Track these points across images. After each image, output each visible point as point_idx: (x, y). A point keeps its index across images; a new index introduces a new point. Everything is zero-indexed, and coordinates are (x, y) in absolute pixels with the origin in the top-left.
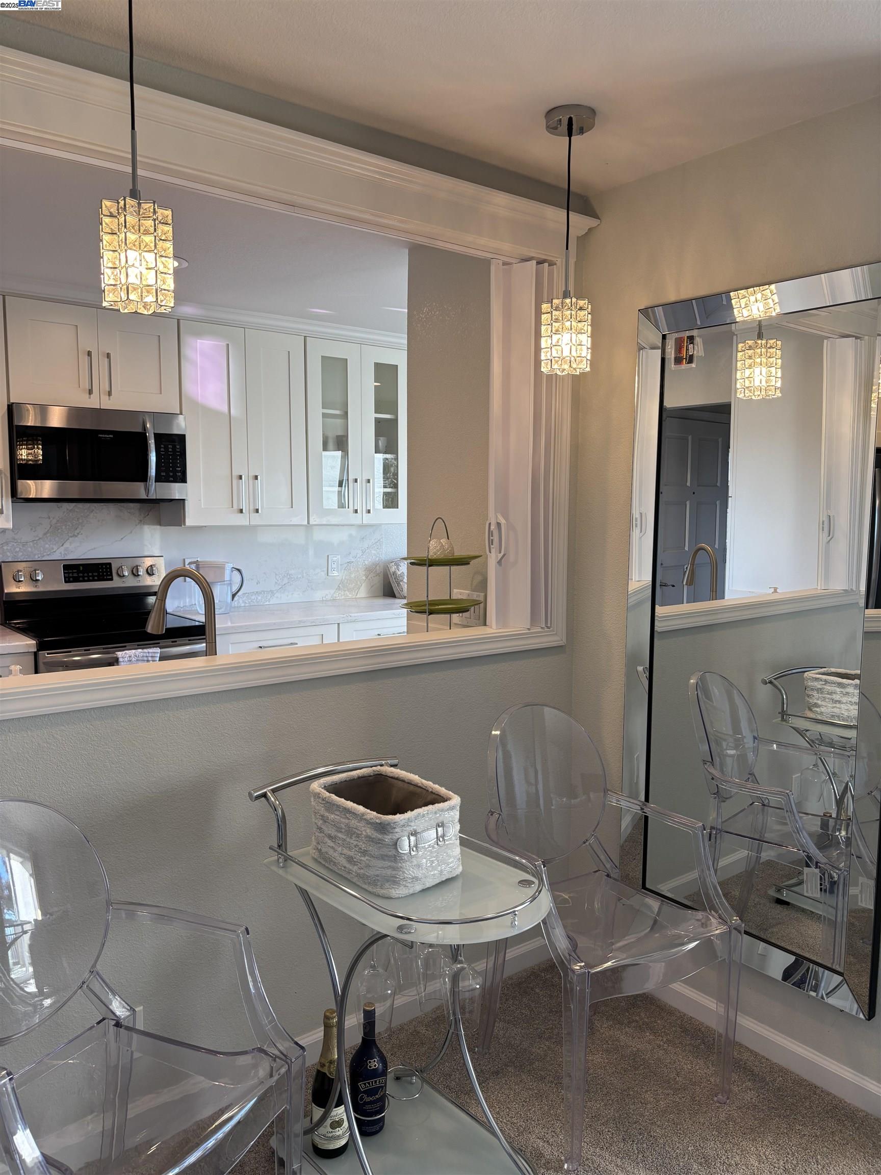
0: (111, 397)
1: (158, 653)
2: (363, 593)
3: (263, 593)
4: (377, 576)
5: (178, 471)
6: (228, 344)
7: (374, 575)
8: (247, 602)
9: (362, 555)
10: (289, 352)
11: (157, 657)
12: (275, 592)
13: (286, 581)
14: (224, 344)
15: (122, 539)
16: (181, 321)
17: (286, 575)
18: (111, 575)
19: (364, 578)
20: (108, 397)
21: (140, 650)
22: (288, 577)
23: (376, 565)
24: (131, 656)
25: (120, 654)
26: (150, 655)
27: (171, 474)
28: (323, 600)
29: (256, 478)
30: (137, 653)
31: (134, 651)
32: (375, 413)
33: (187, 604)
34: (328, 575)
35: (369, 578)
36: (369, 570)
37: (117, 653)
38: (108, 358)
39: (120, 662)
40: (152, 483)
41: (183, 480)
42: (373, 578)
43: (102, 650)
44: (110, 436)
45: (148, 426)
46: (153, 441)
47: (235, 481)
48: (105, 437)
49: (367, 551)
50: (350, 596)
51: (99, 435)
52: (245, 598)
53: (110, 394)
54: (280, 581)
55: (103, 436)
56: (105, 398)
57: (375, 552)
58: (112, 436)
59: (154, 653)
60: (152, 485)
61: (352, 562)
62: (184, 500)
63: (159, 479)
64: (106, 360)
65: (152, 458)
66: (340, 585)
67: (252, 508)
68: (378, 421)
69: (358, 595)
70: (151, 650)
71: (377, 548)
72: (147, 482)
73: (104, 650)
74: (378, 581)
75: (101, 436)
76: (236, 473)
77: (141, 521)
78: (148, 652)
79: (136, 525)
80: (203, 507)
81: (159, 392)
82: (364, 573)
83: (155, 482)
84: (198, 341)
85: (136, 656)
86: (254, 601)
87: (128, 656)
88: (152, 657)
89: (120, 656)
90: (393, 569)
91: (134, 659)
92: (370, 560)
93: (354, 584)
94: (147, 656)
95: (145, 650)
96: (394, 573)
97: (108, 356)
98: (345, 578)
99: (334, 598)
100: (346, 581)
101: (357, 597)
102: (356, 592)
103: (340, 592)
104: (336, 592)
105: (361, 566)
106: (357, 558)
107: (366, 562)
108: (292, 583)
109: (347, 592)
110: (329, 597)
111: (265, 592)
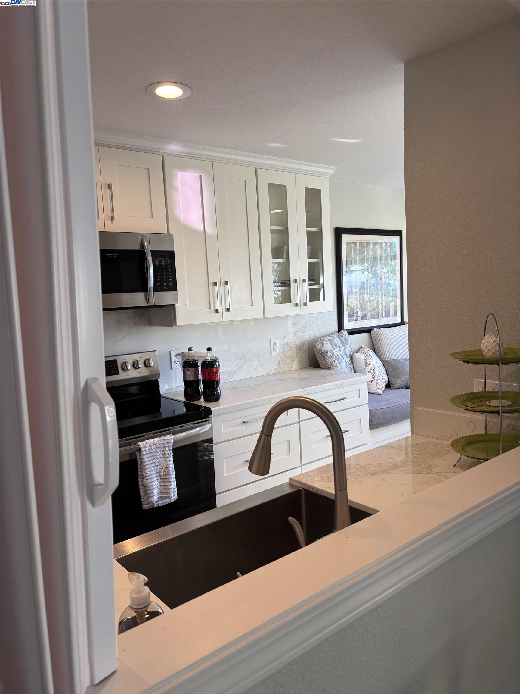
0: (113, 221)
1: (172, 439)
2: (295, 366)
3: (227, 372)
4: (304, 352)
5: (170, 282)
6: (201, 175)
7: (303, 352)
9: (293, 337)
10: (245, 180)
11: (171, 443)
12: (236, 371)
13: (242, 362)
14: (198, 175)
15: (122, 339)
16: (165, 156)
17: (242, 357)
18: (117, 370)
19: (296, 355)
20: (111, 221)
21: (157, 439)
22: (244, 358)
23: (303, 344)
24: (151, 445)
25: (141, 444)
26: (166, 442)
27: (165, 284)
28: (269, 374)
29: (226, 283)
30: (155, 442)
31: (152, 440)
32: (307, 227)
33: (174, 387)
34: (271, 355)
35: (299, 354)
36: (299, 348)
37: (139, 443)
38: (109, 188)
39: (143, 451)
40: (152, 292)
41: (175, 288)
42: (302, 354)
43: (126, 442)
44: (116, 254)
45: (146, 244)
46: (151, 257)
47: (211, 287)
48: (111, 256)
49: (297, 334)
50: (287, 369)
51: (107, 254)
53: (112, 218)
54: (238, 362)
55: (110, 254)
56: (108, 222)
57: (302, 334)
58: (117, 254)
59: (169, 439)
60: (151, 294)
61: (287, 343)
62: (175, 305)
63: (156, 290)
64: (108, 190)
65: (151, 271)
66: (280, 362)
67: (224, 308)
68: (309, 233)
69: (292, 368)
70: (166, 437)
71: (304, 331)
72: (147, 292)
73: (127, 441)
74: (305, 356)
75: (108, 254)
76: (211, 281)
77: (136, 323)
78: (164, 440)
79: (133, 327)
80: (188, 310)
81: (151, 216)
82: (295, 351)
83: (154, 291)
84: (179, 173)
85: (155, 444)
86: (222, 379)
87: (148, 445)
88: (167, 443)
89: (142, 446)
90: (319, 347)
91: (153, 447)
92: (299, 341)
93: (289, 360)
94: (163, 443)
95: (162, 438)
96: (320, 350)
97: (110, 186)
98: (283, 356)
99: (276, 372)
100: (283, 358)
101: (291, 370)
102: (291, 366)
103: (280, 367)
104: (277, 367)
105: (293, 346)
106: (290, 339)
107: (297, 343)
108: (247, 363)
109: (284, 366)
110: (273, 372)
111: (229, 372)
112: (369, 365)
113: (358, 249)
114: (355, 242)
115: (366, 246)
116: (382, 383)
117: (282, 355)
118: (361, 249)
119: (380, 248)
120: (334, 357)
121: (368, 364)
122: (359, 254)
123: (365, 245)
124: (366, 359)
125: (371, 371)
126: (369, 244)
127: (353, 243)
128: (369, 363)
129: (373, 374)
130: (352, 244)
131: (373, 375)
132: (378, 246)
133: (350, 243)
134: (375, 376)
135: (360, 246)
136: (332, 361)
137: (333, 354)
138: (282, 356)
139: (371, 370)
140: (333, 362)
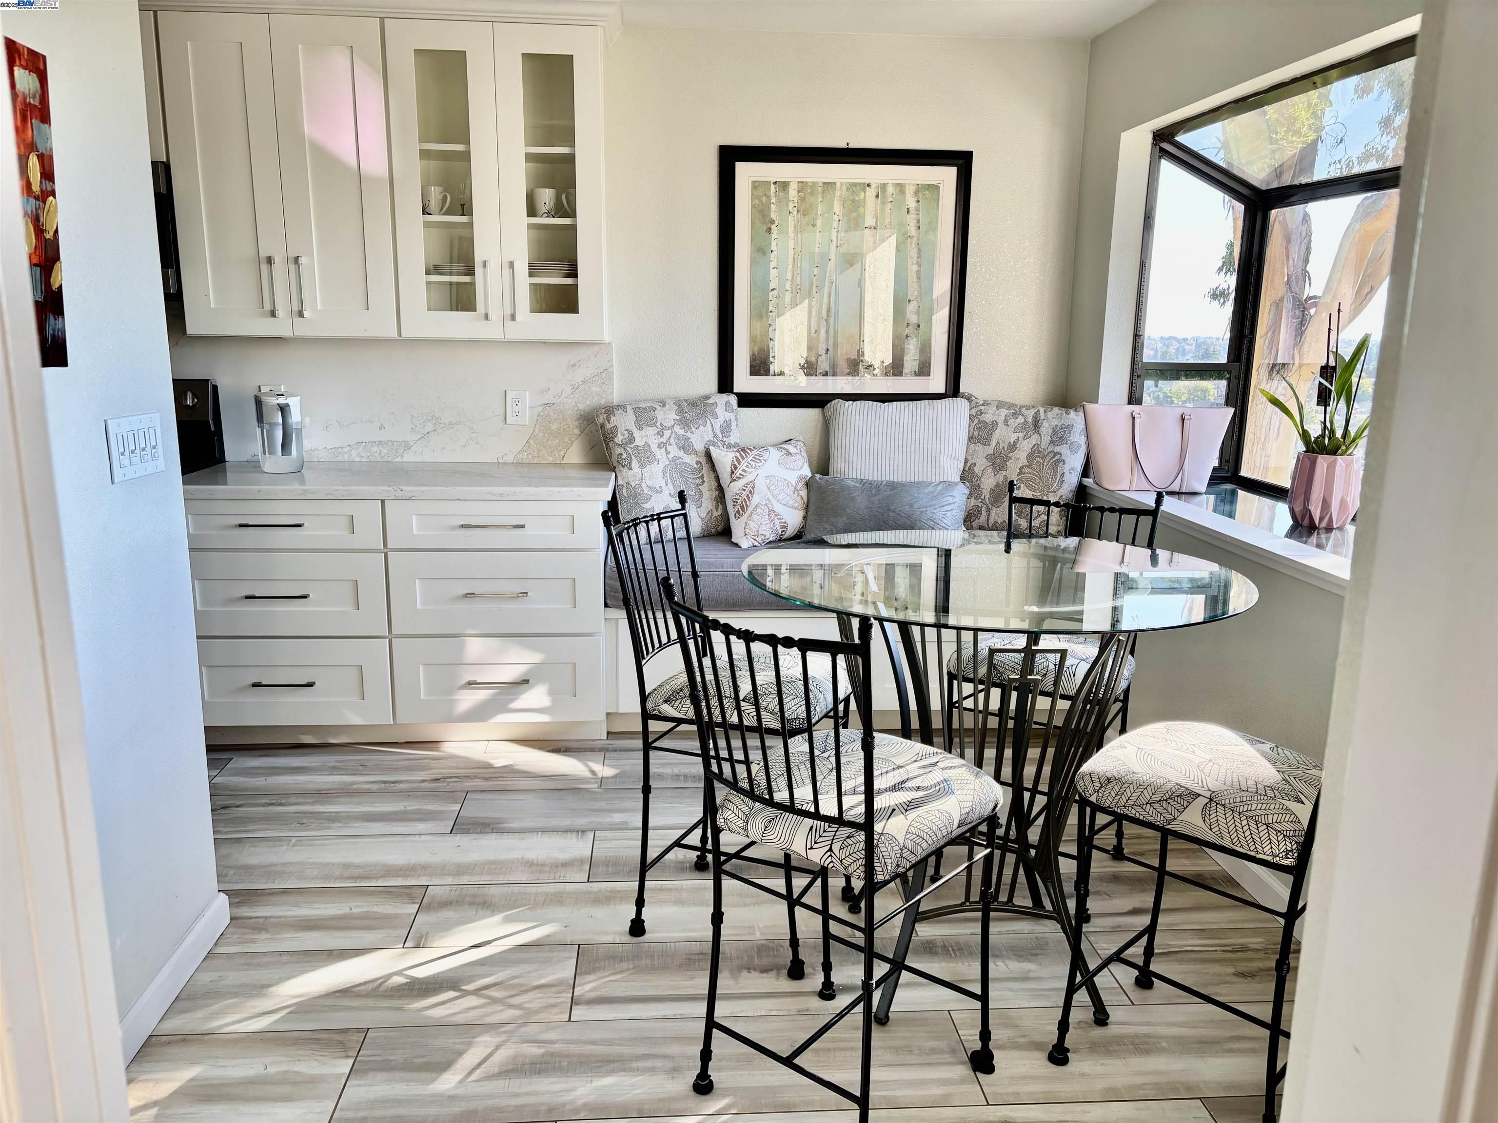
2: (574, 455)
3: (390, 443)
8: (363, 455)
9: (572, 393)
12: (411, 443)
13: (428, 428)
16: (159, 13)
17: (429, 418)
19: (577, 431)
22: (434, 421)
28: (499, 463)
32: (526, 146)
34: (505, 423)
35: (586, 431)
47: (265, 265)
49: (582, 387)
50: (551, 459)
52: (361, 449)
54: (419, 426)
57: (598, 390)
61: (554, 404)
66: (531, 441)
67: (295, 308)
69: (565, 459)
71: (603, 383)
76: (264, 254)
82: (576, 423)
86: (376, 455)
92: (588, 402)
93: (557, 441)
98: (540, 430)
99: (520, 461)
100: (541, 434)
101: (562, 462)
102: (562, 453)
103: (531, 452)
104: (522, 451)
105: (570, 412)
106: (563, 396)
107: (581, 407)
108: (440, 431)
109: (543, 452)
110: (510, 459)
111: (395, 444)
112: (739, 478)
113: (791, 199)
114: (784, 182)
115: (823, 191)
116: (761, 524)
117: (538, 427)
118: (802, 199)
119: (877, 197)
120: (632, 446)
121: (738, 475)
122: (796, 212)
123: (820, 189)
124: (736, 463)
125: (742, 493)
126: (835, 189)
127: (775, 183)
128: (740, 474)
129: (745, 500)
130: (773, 186)
131: (746, 502)
132: (871, 193)
133: (767, 183)
134: (747, 506)
135: (799, 192)
136: (621, 454)
137: (632, 439)
138: (537, 430)
139: (742, 491)
140: (624, 456)
